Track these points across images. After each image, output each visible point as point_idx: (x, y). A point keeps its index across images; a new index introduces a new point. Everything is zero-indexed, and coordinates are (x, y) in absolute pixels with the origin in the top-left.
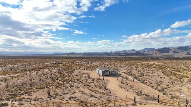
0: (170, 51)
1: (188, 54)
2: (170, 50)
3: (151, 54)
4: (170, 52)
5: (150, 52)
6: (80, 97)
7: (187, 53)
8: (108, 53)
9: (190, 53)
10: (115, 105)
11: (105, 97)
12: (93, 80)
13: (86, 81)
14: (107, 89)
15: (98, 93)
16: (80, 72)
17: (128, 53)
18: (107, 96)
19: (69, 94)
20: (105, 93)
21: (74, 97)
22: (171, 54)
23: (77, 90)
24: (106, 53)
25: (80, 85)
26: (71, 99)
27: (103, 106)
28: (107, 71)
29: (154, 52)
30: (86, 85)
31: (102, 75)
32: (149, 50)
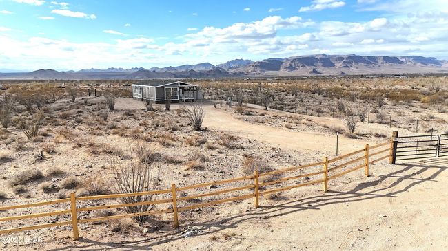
0: (282, 66)
1: (314, 71)
2: (282, 63)
3: (245, 72)
4: (281, 68)
5: (241, 69)
6: (84, 169)
7: (312, 70)
8: (147, 71)
9: (319, 71)
10: (328, 191)
11: (225, 155)
12: (129, 114)
13: (102, 119)
14: (205, 130)
15: (174, 143)
16: (74, 100)
17: (195, 70)
18: (231, 153)
19: (18, 160)
20: (209, 141)
21: (45, 173)
22: (283, 72)
23: (62, 143)
24: (142, 71)
25: (80, 129)
26: (24, 184)
27: (259, 207)
28: (171, 87)
29: (250, 69)
30: (105, 128)
31: (157, 102)
32: (240, 65)
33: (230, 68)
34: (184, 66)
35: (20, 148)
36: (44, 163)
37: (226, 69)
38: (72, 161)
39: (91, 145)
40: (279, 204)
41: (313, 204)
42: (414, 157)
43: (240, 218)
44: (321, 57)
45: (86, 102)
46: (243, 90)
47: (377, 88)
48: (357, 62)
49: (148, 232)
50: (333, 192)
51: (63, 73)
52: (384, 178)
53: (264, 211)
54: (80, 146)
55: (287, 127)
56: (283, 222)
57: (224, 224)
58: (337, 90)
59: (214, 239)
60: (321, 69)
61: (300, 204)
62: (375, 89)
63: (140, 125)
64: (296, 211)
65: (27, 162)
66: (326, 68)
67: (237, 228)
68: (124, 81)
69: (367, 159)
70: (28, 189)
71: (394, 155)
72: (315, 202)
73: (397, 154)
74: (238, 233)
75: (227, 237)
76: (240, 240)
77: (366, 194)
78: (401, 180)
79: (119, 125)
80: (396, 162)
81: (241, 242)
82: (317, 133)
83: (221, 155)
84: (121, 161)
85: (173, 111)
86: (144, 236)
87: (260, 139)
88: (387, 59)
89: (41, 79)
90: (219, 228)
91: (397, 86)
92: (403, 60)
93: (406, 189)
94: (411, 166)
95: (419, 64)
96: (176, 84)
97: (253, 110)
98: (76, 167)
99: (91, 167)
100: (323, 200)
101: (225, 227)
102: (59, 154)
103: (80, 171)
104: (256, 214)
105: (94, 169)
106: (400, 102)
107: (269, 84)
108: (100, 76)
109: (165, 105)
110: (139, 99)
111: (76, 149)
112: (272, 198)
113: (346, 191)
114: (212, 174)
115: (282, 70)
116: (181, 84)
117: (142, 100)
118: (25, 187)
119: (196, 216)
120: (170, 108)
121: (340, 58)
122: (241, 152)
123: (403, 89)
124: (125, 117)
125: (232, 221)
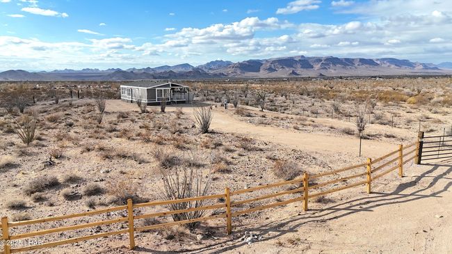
0: (262, 68)
2: (262, 64)
3: (225, 74)
5: (222, 71)
7: (291, 72)
8: (125, 72)
9: (298, 72)
10: (371, 193)
11: (246, 157)
12: (123, 116)
13: (96, 122)
14: (213, 132)
15: (187, 146)
16: (57, 102)
17: (174, 71)
18: (251, 155)
19: (24, 166)
20: (224, 143)
21: (61, 179)
22: (263, 74)
23: (67, 147)
24: (119, 71)
25: (76, 132)
26: (40, 191)
27: (308, 210)
28: (163, 89)
29: (230, 71)
30: (104, 131)
31: (149, 104)
32: (220, 66)
33: (210, 69)
34: (162, 67)
35: (23, 154)
36: (55, 169)
37: (206, 70)
38: (86, 166)
39: (101, 149)
40: (327, 207)
41: (364, 206)
42: (436, 157)
43: (297, 222)
44: (300, 58)
45: (71, 104)
46: (230, 91)
47: (360, 89)
48: (334, 64)
49: (203, 239)
50: (377, 193)
51: (35, 74)
52: (419, 178)
53: (317, 215)
54: (89, 150)
55: (295, 128)
56: (342, 225)
57: (282, 229)
58: (322, 91)
59: (280, 244)
60: (300, 71)
61: (351, 207)
62: (357, 90)
63: (140, 127)
64: (350, 213)
65: (35, 168)
66: (305, 70)
67: (298, 233)
68: (102, 83)
69: (402, 159)
70: (47, 196)
71: (420, 156)
72: (364, 204)
73: (423, 154)
74: (302, 238)
75: (292, 242)
76: (308, 245)
77: (411, 195)
78: (436, 179)
79: (118, 128)
80: (422, 162)
81: (310, 248)
82: (327, 134)
83: (242, 158)
84: (139, 165)
85: (169, 113)
86: (201, 243)
87: (275, 141)
88: (363, 61)
89: (11, 80)
90: (279, 233)
91: (378, 88)
92: (378, 62)
93: (446, 189)
94: (436, 166)
95: (393, 66)
96: (168, 86)
97: (251, 112)
98: (92, 172)
99: (108, 172)
100: (371, 202)
101: (284, 232)
102: (69, 159)
103: (97, 176)
104: (310, 217)
105: (111, 174)
106: (390, 103)
107: (253, 85)
108: (75, 77)
109: (160, 107)
110: (128, 101)
111: (84, 154)
112: (319, 201)
113: (389, 192)
114: (242, 177)
115: (262, 71)
116: (172, 85)
117: (132, 102)
118: (43, 195)
119: (245, 221)
120: (166, 110)
121: (319, 60)
122: (262, 154)
123: (386, 90)
124: (121, 119)
125: (289, 225)
